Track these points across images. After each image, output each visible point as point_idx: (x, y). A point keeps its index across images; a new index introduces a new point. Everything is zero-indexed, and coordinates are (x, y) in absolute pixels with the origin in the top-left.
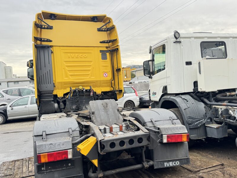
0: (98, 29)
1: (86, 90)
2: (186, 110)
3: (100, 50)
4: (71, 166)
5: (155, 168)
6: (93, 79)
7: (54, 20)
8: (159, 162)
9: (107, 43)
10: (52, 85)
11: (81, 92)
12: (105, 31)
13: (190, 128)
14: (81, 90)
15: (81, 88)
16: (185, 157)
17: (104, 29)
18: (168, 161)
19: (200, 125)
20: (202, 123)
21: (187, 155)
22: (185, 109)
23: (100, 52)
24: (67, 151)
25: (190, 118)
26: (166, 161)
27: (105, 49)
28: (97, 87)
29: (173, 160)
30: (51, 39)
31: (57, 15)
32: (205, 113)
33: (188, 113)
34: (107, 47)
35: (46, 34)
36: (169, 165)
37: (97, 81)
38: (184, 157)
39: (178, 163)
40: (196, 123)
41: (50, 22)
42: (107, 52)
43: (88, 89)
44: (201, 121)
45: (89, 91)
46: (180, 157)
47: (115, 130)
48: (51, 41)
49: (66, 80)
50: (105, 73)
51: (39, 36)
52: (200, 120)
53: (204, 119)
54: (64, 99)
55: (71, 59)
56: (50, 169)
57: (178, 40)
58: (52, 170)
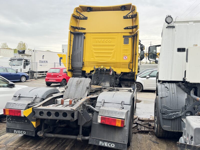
0: (124, 17)
1: (107, 70)
2: (163, 98)
3: (123, 36)
4: (27, 122)
5: (89, 143)
6: (114, 60)
7: (89, 12)
8: (95, 139)
9: (130, 29)
10: (81, 63)
11: (102, 70)
12: (130, 18)
13: (164, 118)
14: (102, 69)
15: (102, 67)
16: (122, 142)
17: (129, 17)
18: (104, 141)
19: (174, 117)
20: (178, 116)
21: (124, 141)
22: (161, 98)
23: (123, 37)
24: (21, 111)
25: (165, 107)
26: (101, 140)
27: (128, 34)
28: (118, 68)
29: (109, 141)
30: (84, 28)
31: (93, 7)
32: (185, 106)
33: (165, 102)
34: (130, 33)
35: (82, 24)
36: (103, 145)
37: (117, 63)
38: (120, 142)
39: (113, 145)
40: (170, 114)
41: (86, 14)
42: (130, 37)
43: (108, 69)
44: (177, 113)
45: (110, 70)
46: (116, 140)
47: (65, 103)
48: (85, 29)
49: (92, 60)
50: (125, 56)
51: (75, 26)
52: (175, 112)
53: (180, 112)
54: (90, 75)
55: (98, 44)
56: (14, 121)
57: (170, 25)
58: (16, 122)
